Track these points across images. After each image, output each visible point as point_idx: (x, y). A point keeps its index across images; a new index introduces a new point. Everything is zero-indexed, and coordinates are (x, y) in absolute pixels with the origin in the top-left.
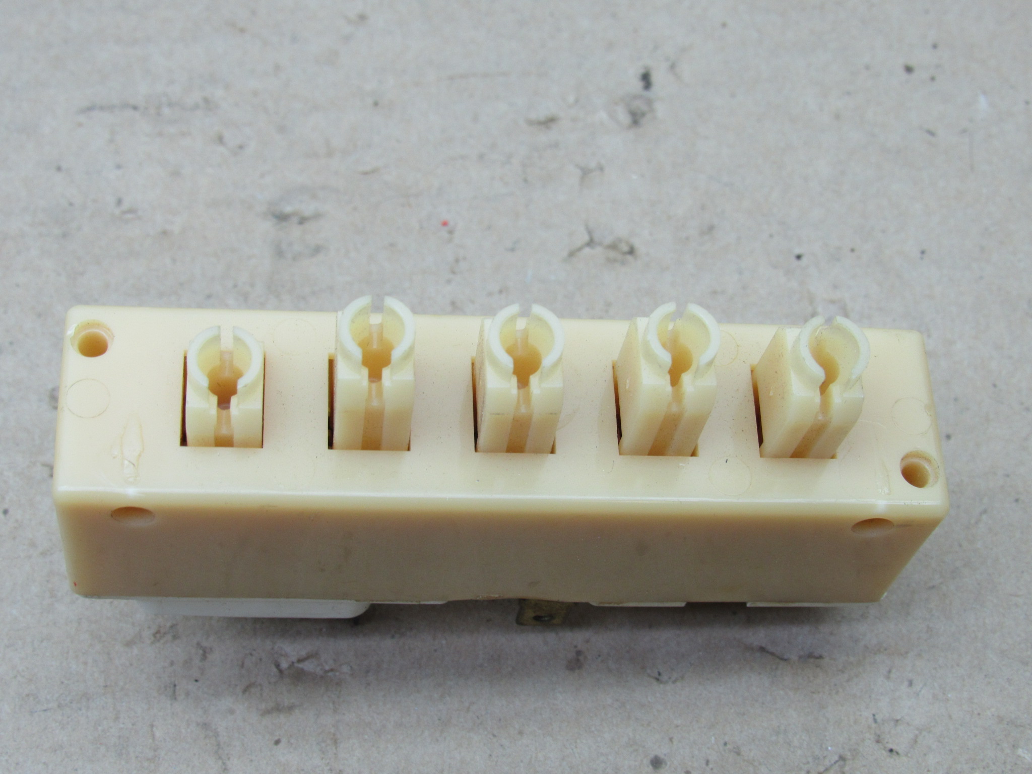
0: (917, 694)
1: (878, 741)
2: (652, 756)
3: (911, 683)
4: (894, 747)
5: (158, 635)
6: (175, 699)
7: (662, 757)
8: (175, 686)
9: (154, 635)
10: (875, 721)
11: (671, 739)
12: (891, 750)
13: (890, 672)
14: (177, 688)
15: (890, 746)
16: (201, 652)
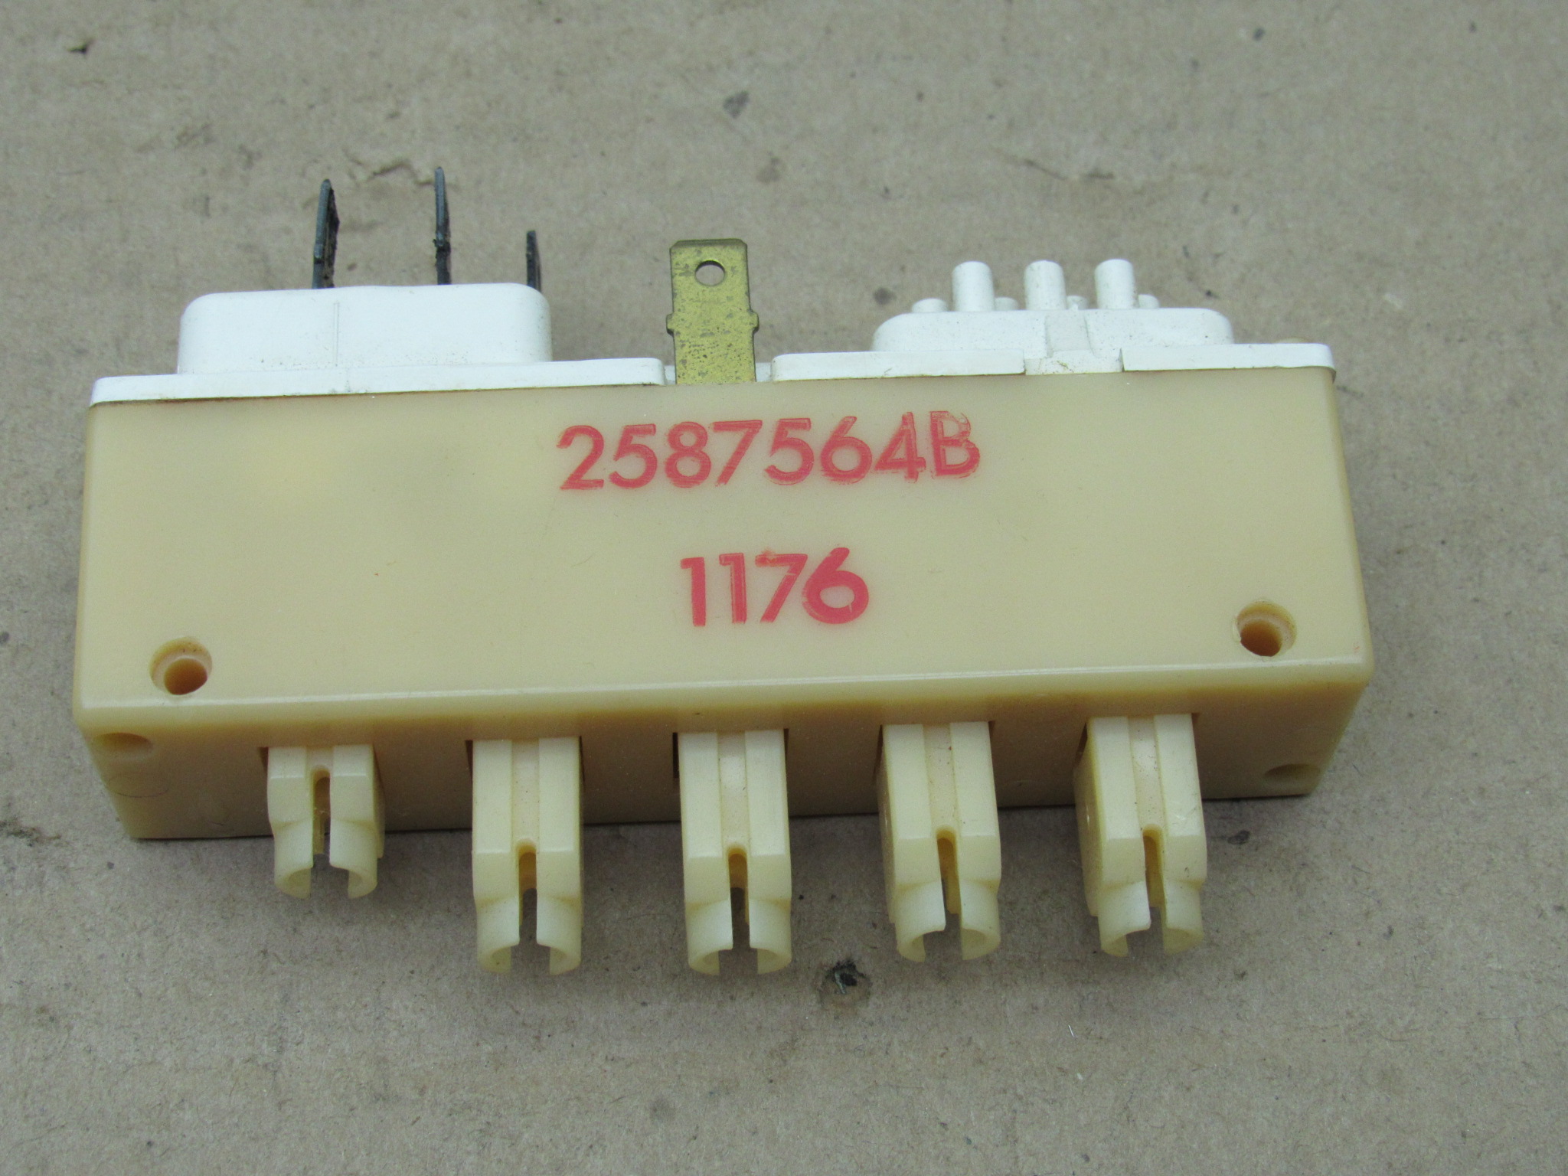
0: (1245, 223)
1: (1190, 279)
2: (876, 287)
3: (1236, 209)
4: (1213, 289)
5: (184, 139)
6: (208, 215)
7: (890, 289)
8: (208, 199)
9: (179, 138)
10: (1187, 254)
11: (903, 269)
12: (1209, 294)
13: (1206, 195)
14: (211, 201)
15: (1207, 287)
16: (244, 157)
